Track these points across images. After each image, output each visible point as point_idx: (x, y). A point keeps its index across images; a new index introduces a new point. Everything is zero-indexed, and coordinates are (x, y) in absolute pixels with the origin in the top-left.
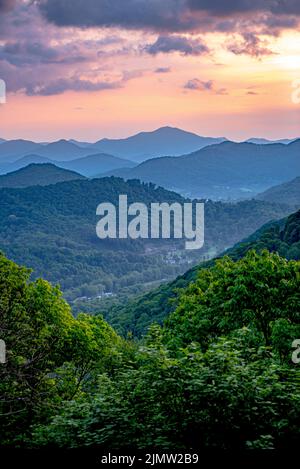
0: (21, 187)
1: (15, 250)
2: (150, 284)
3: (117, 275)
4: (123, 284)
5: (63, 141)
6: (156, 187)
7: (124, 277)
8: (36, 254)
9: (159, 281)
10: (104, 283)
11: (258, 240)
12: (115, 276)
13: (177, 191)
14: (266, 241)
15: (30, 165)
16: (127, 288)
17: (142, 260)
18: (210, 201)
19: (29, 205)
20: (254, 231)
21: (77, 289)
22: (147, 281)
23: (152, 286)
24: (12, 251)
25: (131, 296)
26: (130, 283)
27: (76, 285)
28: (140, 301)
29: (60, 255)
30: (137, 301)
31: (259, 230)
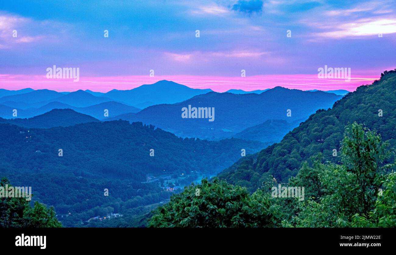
0: (46, 128)
1: (40, 179)
2: (150, 206)
3: (124, 200)
4: (128, 207)
5: (80, 91)
6: (155, 129)
7: (129, 201)
8: (57, 183)
9: (157, 204)
10: (112, 206)
11: (236, 170)
12: (122, 199)
13: (172, 132)
14: (242, 172)
15: (53, 110)
16: (131, 210)
17: (144, 187)
18: (198, 139)
19: (52, 143)
20: (233, 163)
21: (91, 211)
22: (148, 204)
23: (152, 208)
24: (37, 180)
25: (134, 216)
26: (134, 205)
27: (90, 207)
28: (142, 220)
29: (78, 183)
30: (139, 220)
31: (237, 163)
